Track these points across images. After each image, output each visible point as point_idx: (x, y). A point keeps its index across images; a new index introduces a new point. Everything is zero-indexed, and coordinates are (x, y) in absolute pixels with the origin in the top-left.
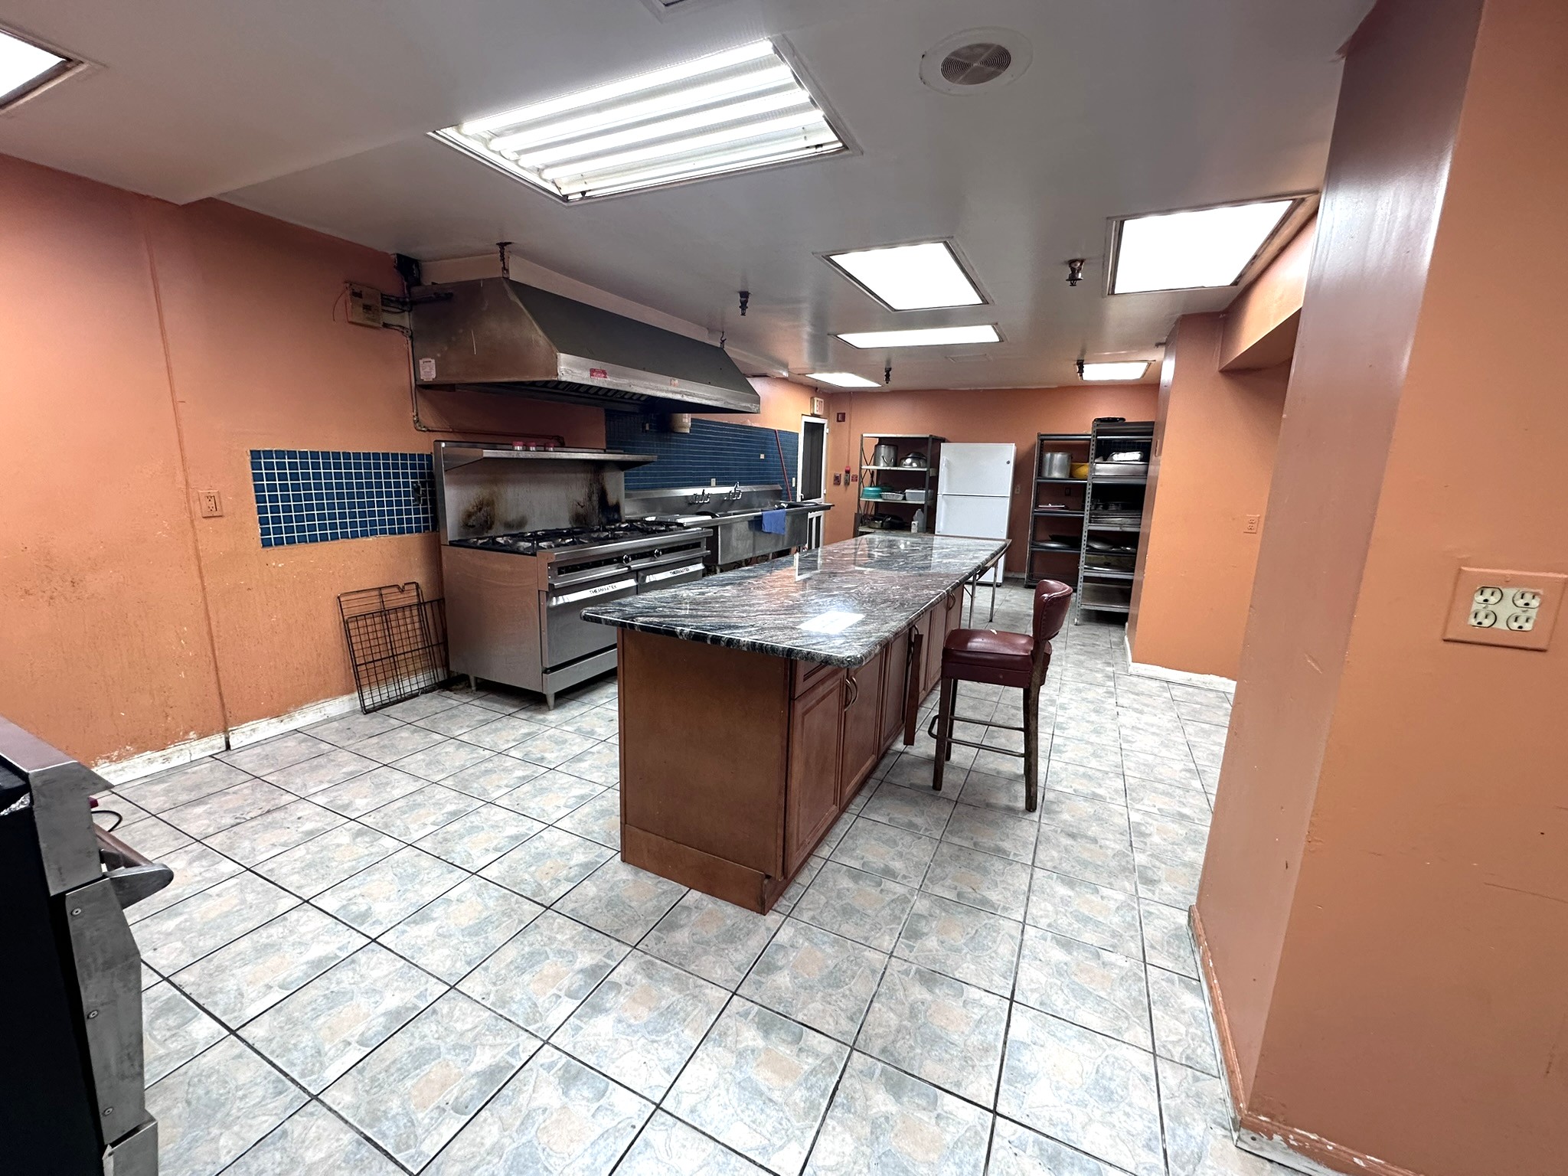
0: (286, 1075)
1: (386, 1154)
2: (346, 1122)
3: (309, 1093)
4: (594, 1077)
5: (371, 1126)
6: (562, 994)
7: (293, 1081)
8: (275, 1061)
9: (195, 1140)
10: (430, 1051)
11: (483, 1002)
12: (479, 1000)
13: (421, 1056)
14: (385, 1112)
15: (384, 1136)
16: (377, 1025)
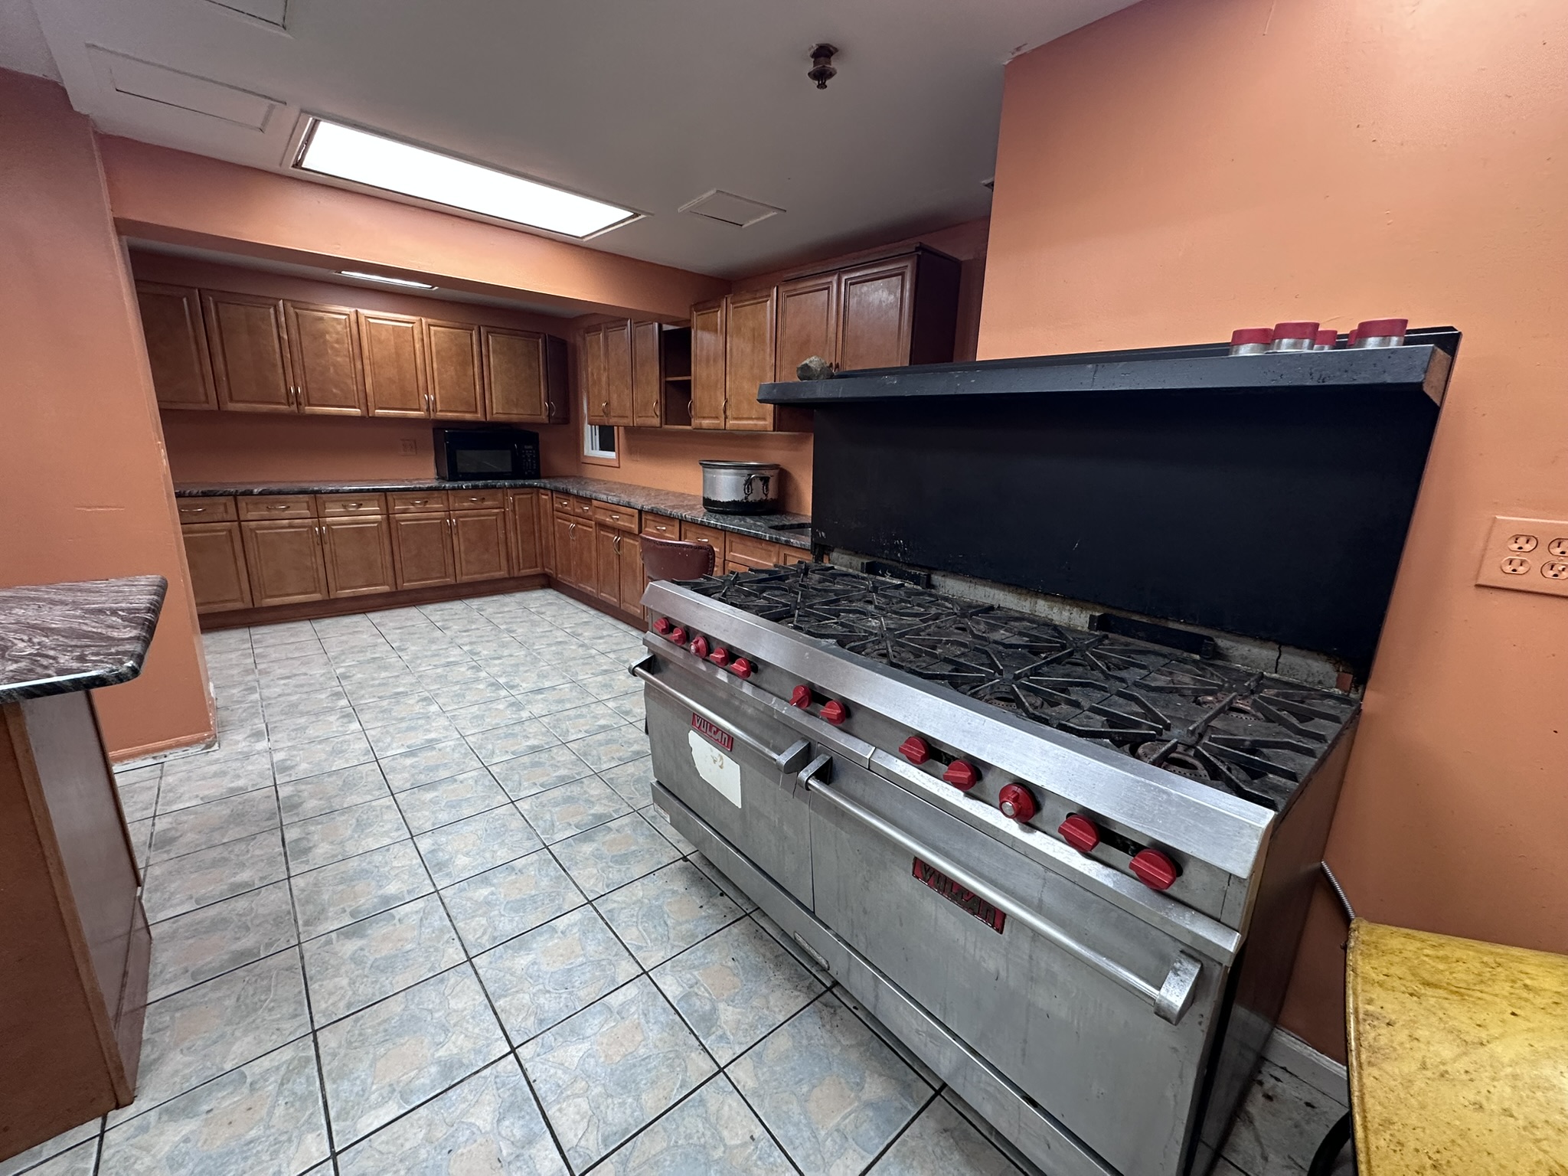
0: (607, 924)
1: (557, 860)
2: (574, 882)
3: (593, 906)
4: (429, 862)
5: (561, 876)
6: (396, 921)
7: (602, 918)
8: (614, 936)
9: (657, 899)
10: (511, 909)
11: (455, 936)
12: (457, 940)
13: (518, 906)
14: (551, 880)
15: (555, 868)
16: (540, 943)
